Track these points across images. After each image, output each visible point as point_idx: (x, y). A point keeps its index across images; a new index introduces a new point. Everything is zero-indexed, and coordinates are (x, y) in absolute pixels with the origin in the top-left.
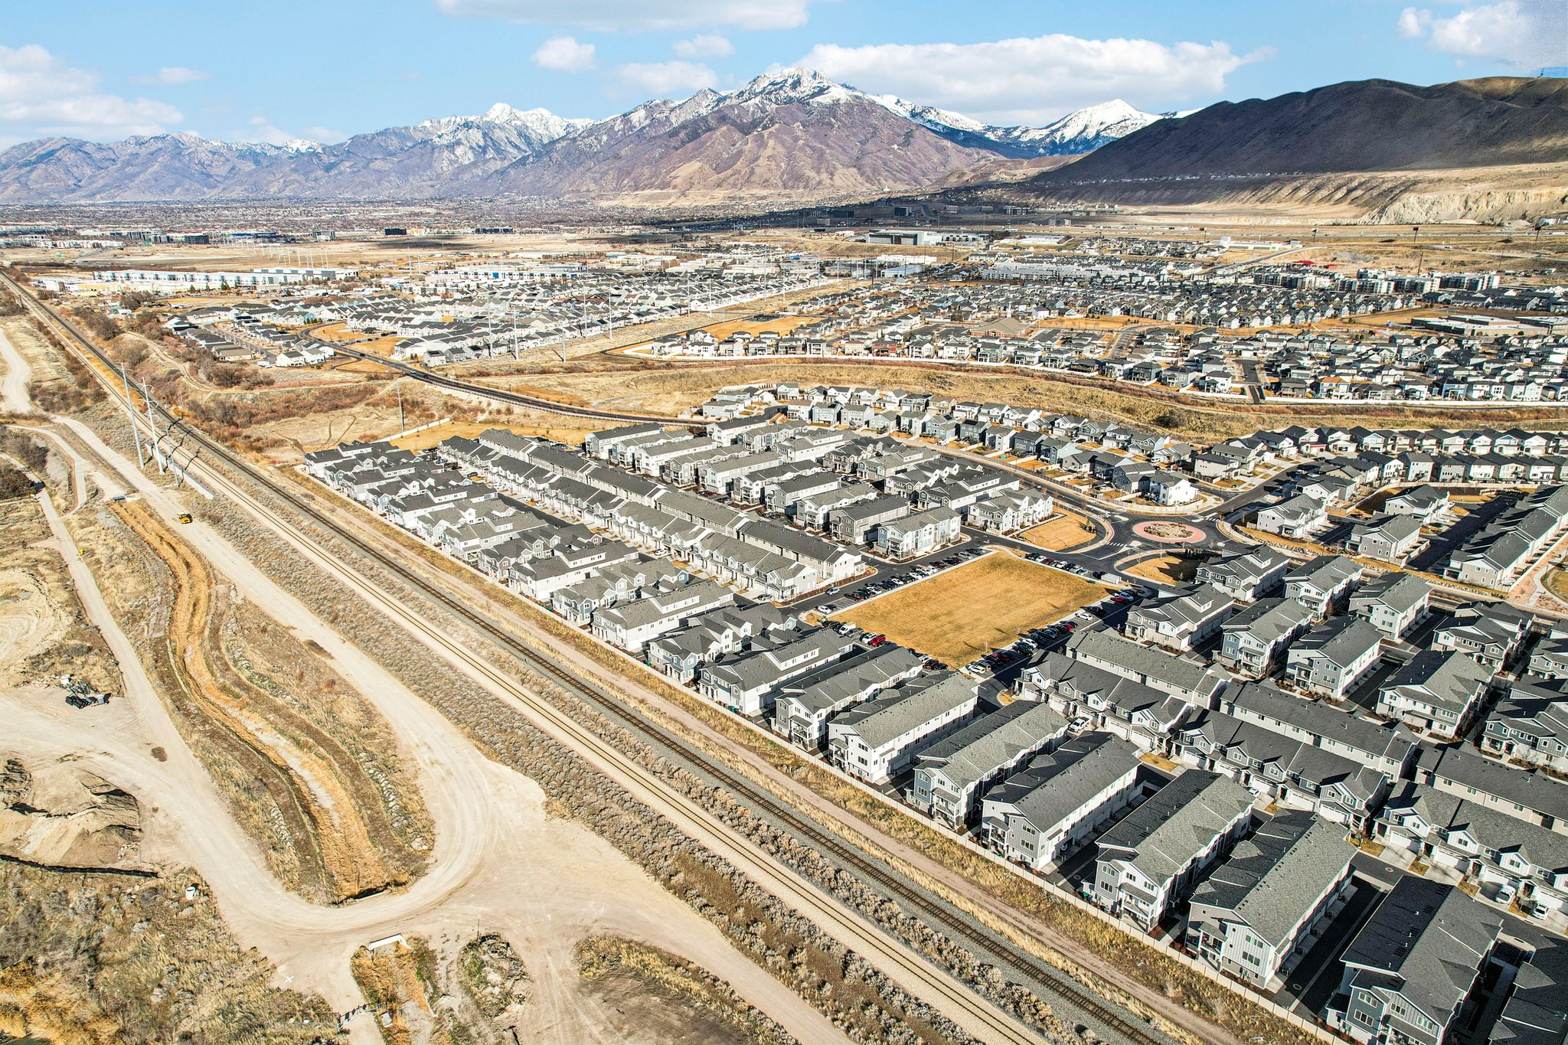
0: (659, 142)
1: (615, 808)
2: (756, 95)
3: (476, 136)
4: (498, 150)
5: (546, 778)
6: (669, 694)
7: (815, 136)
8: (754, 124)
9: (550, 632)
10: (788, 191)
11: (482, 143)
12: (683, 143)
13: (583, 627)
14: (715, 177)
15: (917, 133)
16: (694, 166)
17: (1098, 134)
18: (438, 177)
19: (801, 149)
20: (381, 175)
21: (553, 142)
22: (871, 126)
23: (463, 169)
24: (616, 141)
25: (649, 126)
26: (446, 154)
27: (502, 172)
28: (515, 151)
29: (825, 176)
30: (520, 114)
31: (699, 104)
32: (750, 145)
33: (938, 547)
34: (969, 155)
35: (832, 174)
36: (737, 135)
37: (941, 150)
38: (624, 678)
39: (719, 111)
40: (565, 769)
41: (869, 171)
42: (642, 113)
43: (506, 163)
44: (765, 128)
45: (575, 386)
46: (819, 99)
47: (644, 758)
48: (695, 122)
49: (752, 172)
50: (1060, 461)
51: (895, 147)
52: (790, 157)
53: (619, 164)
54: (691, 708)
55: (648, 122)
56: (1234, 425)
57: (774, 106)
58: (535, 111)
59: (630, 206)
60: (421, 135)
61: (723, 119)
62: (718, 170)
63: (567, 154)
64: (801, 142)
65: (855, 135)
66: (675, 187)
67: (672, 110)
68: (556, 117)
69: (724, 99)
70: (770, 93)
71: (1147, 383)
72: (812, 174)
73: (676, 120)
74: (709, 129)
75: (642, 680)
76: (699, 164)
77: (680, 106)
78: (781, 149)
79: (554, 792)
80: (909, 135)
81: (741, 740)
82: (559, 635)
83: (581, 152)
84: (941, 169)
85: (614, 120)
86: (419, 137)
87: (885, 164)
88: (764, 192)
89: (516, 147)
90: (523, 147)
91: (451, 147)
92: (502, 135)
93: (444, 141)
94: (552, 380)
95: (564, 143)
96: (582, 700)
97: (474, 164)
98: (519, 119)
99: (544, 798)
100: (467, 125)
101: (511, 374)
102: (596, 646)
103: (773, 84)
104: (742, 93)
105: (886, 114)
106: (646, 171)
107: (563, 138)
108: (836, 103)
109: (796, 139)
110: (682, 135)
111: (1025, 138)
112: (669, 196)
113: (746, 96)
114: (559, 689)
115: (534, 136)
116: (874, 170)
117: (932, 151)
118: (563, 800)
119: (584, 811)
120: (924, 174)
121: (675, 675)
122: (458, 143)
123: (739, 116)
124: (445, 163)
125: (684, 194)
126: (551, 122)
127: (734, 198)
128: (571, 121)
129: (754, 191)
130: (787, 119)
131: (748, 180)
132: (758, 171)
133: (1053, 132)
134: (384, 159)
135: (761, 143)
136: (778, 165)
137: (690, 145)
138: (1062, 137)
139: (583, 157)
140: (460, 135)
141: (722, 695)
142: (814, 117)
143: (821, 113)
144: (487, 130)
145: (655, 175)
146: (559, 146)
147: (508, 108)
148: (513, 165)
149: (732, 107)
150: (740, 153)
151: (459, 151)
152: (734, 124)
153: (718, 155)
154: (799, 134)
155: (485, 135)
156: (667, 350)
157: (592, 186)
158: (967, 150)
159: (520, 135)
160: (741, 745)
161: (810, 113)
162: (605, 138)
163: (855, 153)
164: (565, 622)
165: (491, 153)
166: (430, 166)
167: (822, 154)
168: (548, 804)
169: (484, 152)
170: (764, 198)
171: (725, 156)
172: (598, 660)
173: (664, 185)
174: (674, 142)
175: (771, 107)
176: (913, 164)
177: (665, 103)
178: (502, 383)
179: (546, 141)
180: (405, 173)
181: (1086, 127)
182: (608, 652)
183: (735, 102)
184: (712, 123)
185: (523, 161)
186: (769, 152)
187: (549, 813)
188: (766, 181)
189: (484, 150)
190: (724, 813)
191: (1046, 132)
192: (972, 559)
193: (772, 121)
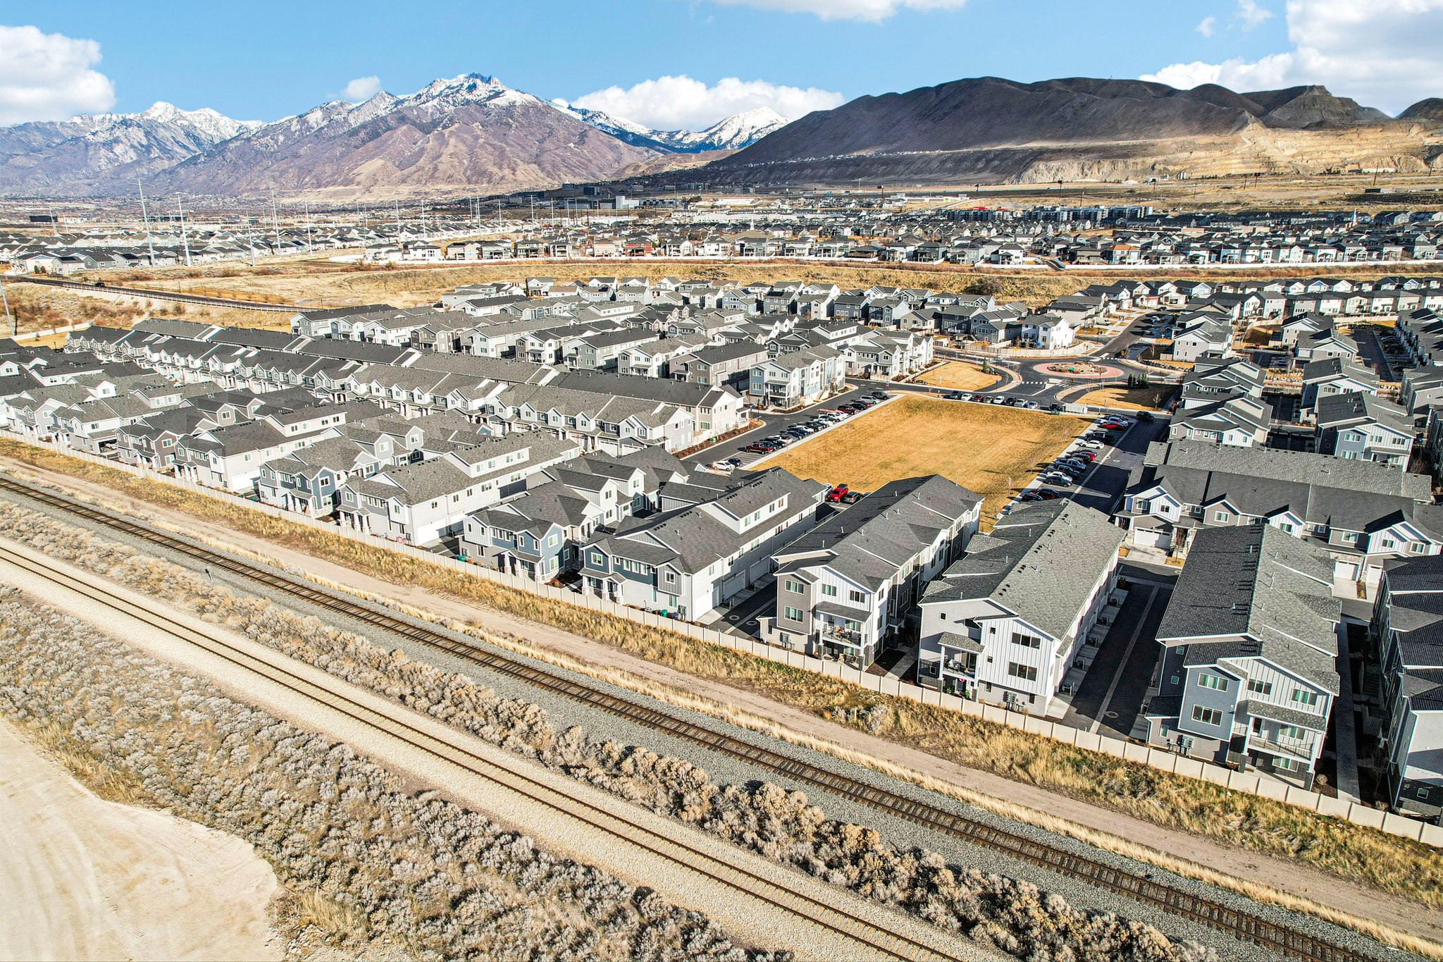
0: (338, 141)
1: (499, 890)
2: (433, 98)
3: (138, 136)
4: (164, 150)
5: (275, 829)
6: (523, 607)
7: (494, 135)
8: (434, 124)
9: (259, 534)
10: (472, 186)
11: (144, 142)
12: (364, 142)
13: (325, 519)
14: (399, 173)
15: (590, 133)
16: (377, 163)
17: (751, 135)
18: (96, 175)
19: (482, 147)
20: (25, 173)
21: (225, 142)
22: (547, 126)
23: (125, 168)
24: (294, 141)
25: (327, 126)
26: (103, 151)
27: (171, 172)
28: (184, 152)
29: (507, 172)
30: (185, 114)
31: (377, 106)
32: (431, 142)
33: (826, 395)
34: (639, 153)
35: (514, 170)
36: (418, 134)
37: (614, 148)
38: (418, 590)
39: (398, 112)
40: (327, 795)
41: (549, 167)
42: (318, 114)
43: (175, 163)
44: (445, 127)
45: (270, 286)
46: (495, 101)
47: (530, 733)
48: (374, 122)
49: (436, 169)
50: (897, 323)
51: (572, 145)
52: (472, 153)
53: (297, 162)
54: (584, 625)
55: (326, 123)
56: (1052, 287)
57: (452, 108)
58: (202, 111)
59: (314, 202)
60: (71, 132)
61: (403, 119)
62: (401, 166)
63: (242, 155)
64: (481, 141)
65: (532, 134)
66: (358, 184)
67: (350, 111)
68: (226, 118)
69: (402, 102)
70: (447, 96)
71: (936, 263)
72: (495, 170)
73: (355, 121)
74: (389, 129)
75: (460, 589)
76: (382, 162)
77: (358, 108)
78: (462, 147)
79: (303, 865)
80: (583, 136)
81: (710, 670)
82: (276, 536)
83: (257, 152)
84: (616, 165)
85: (290, 121)
86: (69, 133)
87: (564, 160)
88: (450, 187)
89: (184, 147)
90: (192, 147)
91: (109, 145)
92: (168, 135)
93: (101, 138)
94: (237, 282)
95: (238, 143)
96: (342, 628)
97: (138, 163)
98: (184, 118)
99: (274, 887)
100: (125, 123)
101: (181, 278)
102: (351, 544)
103: (449, 88)
104: (420, 96)
105: (560, 117)
106: (328, 169)
107: (236, 138)
108: (513, 105)
109: (477, 138)
110: (362, 135)
111: (687, 141)
112: (354, 192)
113: (424, 98)
114: (289, 614)
115: (203, 136)
116: (554, 166)
117: (606, 149)
118: (332, 885)
119: (404, 911)
120: (601, 170)
121: (521, 571)
122: (117, 141)
123: (418, 116)
124: (103, 162)
125: (368, 190)
126: (222, 123)
127: (419, 193)
128: (243, 123)
129: (438, 187)
130: (466, 119)
131: (432, 176)
132: (441, 167)
133: (711, 135)
134: (27, 155)
135: (443, 142)
136: (461, 162)
137: (371, 144)
138: (720, 140)
139: (259, 157)
140: (118, 133)
141: (633, 592)
142: (492, 118)
143: (499, 114)
144: (150, 129)
145: (339, 172)
146: (232, 146)
147: (171, 108)
148: (181, 165)
149: (410, 108)
150: (422, 150)
151: (118, 149)
152: (414, 123)
153: (400, 153)
154: (479, 133)
155: (147, 134)
156: (382, 256)
157: (272, 184)
158: (637, 148)
159: (188, 135)
160: (715, 678)
161: (488, 114)
162: (281, 138)
163: (535, 151)
164: (285, 515)
165: (155, 153)
166: (86, 165)
167: (503, 151)
168: (286, 907)
169: (149, 152)
170: (450, 192)
171: (408, 153)
172: (359, 565)
173: (348, 182)
174: (354, 141)
175: (449, 109)
176: (590, 161)
177: (342, 105)
178: (170, 286)
179: (217, 141)
180: (56, 171)
181: (739, 131)
182: (376, 551)
183: (413, 104)
184: (392, 123)
185: (194, 160)
186: (451, 149)
187: (294, 934)
188: (450, 176)
189: (148, 149)
190: (805, 849)
191: (705, 135)
192: (880, 404)
193: (452, 121)
